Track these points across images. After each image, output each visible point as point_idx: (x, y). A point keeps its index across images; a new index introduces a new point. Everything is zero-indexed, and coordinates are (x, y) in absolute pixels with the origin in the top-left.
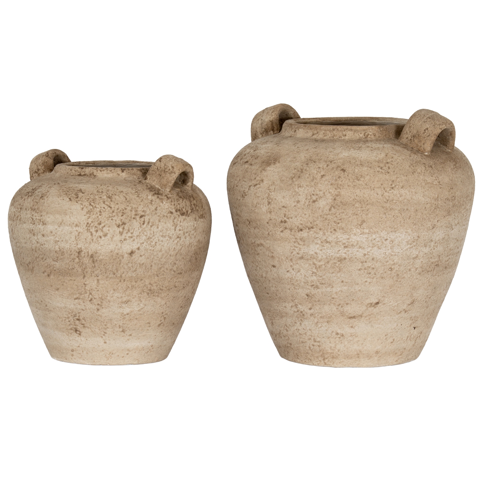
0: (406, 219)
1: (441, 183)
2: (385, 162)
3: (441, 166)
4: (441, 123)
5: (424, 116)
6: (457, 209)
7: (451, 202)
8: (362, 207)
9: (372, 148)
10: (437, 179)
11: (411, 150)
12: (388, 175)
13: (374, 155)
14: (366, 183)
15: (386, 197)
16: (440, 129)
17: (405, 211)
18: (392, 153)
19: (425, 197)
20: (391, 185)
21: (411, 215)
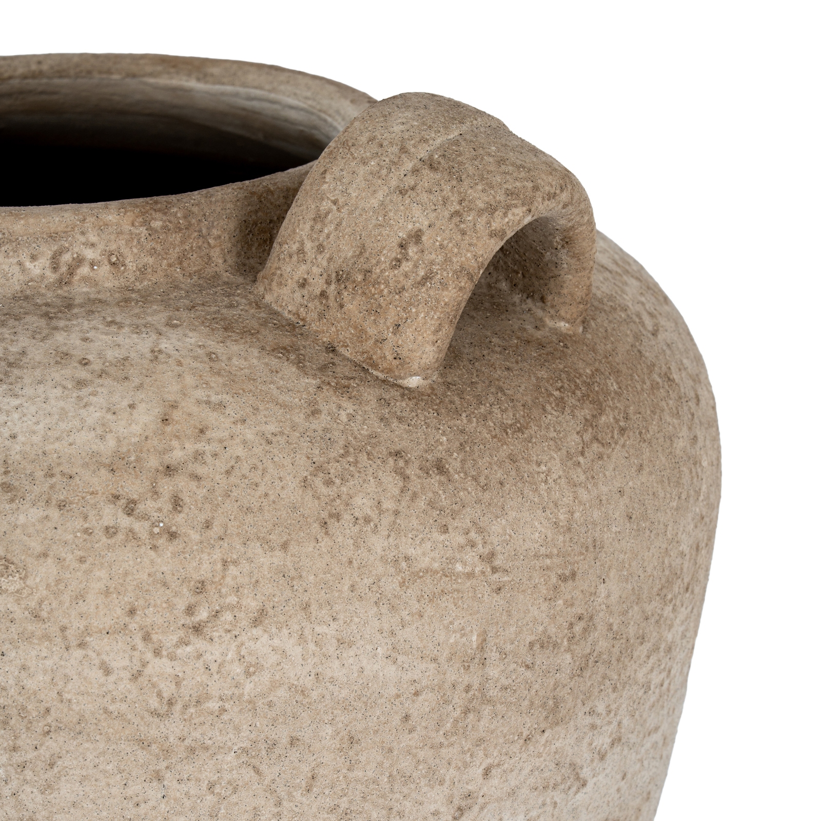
0: (290, 794)
1: (497, 562)
2: (153, 462)
3: (504, 451)
4: (501, 197)
5: (403, 150)
6: (605, 677)
7: (568, 650)
8: (15, 749)
9: (85, 363)
10: (478, 539)
11: (323, 368)
12: (169, 549)
13: (93, 415)
14: (33, 604)
15: (162, 686)
16: (492, 235)
17: (277, 751)
18: (199, 402)
19: (401, 658)
20: (190, 610)
21: (321, 771)
